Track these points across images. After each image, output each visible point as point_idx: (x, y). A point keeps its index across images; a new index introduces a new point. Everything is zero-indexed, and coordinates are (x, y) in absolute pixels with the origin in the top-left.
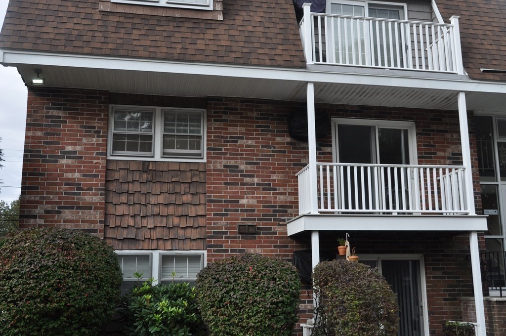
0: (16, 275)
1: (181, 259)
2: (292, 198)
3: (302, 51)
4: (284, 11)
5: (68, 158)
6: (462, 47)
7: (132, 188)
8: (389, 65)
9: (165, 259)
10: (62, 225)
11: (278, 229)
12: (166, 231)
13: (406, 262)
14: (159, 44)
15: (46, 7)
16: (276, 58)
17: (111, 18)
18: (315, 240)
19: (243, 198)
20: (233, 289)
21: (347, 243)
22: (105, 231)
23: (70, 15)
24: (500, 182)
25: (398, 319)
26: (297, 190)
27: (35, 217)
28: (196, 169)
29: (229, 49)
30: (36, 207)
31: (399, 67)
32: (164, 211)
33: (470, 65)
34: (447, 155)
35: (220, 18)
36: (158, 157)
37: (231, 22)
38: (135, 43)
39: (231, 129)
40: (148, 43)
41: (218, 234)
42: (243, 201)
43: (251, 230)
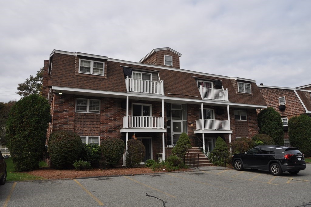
0: (63, 142)
1: (93, 138)
2: (121, 123)
3: (126, 88)
4: (121, 76)
5: (65, 112)
6: (164, 87)
7: (81, 120)
8: (147, 92)
9: (89, 138)
10: (64, 129)
11: (118, 131)
12: (90, 131)
13: (148, 139)
14: (91, 85)
15: (62, 74)
16: (120, 90)
17: (79, 77)
18: (127, 134)
19: (109, 123)
20: (110, 146)
21: (135, 135)
22: (74, 131)
23: (68, 76)
24: (171, 120)
25: (145, 152)
26: (123, 121)
27: (57, 127)
28: (97, 115)
29: (108, 87)
30: (57, 125)
31: (149, 93)
32: (89, 126)
33: (165, 92)
34: (159, 113)
35: (106, 78)
36: (88, 112)
37: (108, 79)
38: (85, 85)
39: (107, 105)
40: (89, 85)
41: (103, 132)
42: (109, 124)
43: (111, 131)
